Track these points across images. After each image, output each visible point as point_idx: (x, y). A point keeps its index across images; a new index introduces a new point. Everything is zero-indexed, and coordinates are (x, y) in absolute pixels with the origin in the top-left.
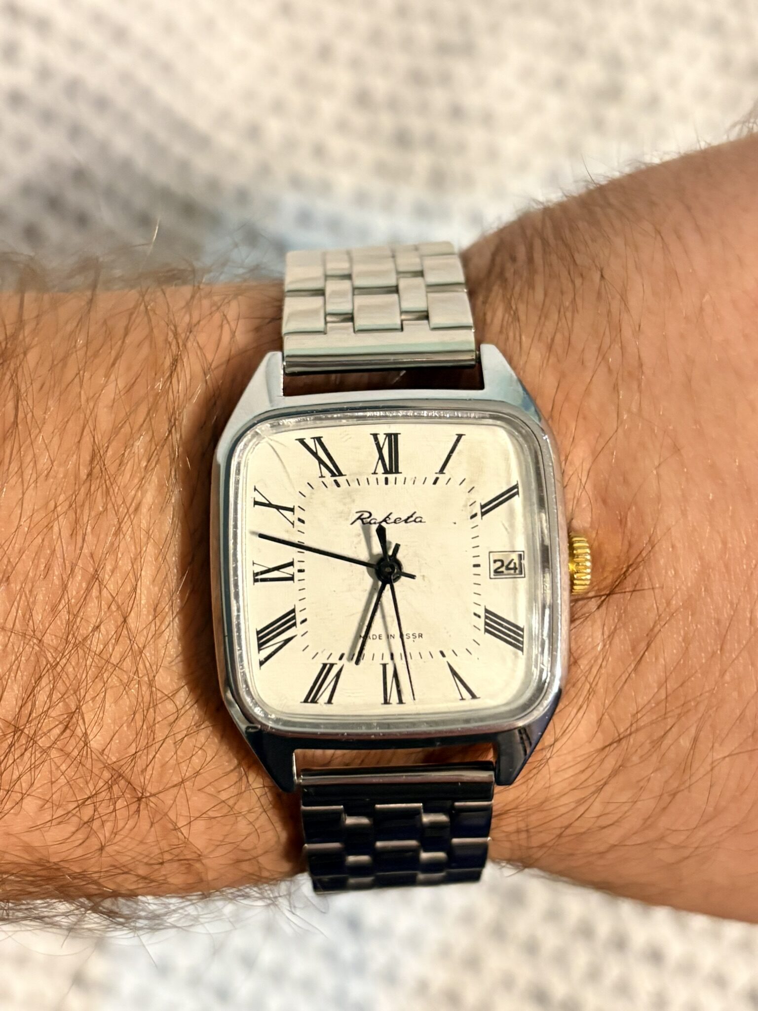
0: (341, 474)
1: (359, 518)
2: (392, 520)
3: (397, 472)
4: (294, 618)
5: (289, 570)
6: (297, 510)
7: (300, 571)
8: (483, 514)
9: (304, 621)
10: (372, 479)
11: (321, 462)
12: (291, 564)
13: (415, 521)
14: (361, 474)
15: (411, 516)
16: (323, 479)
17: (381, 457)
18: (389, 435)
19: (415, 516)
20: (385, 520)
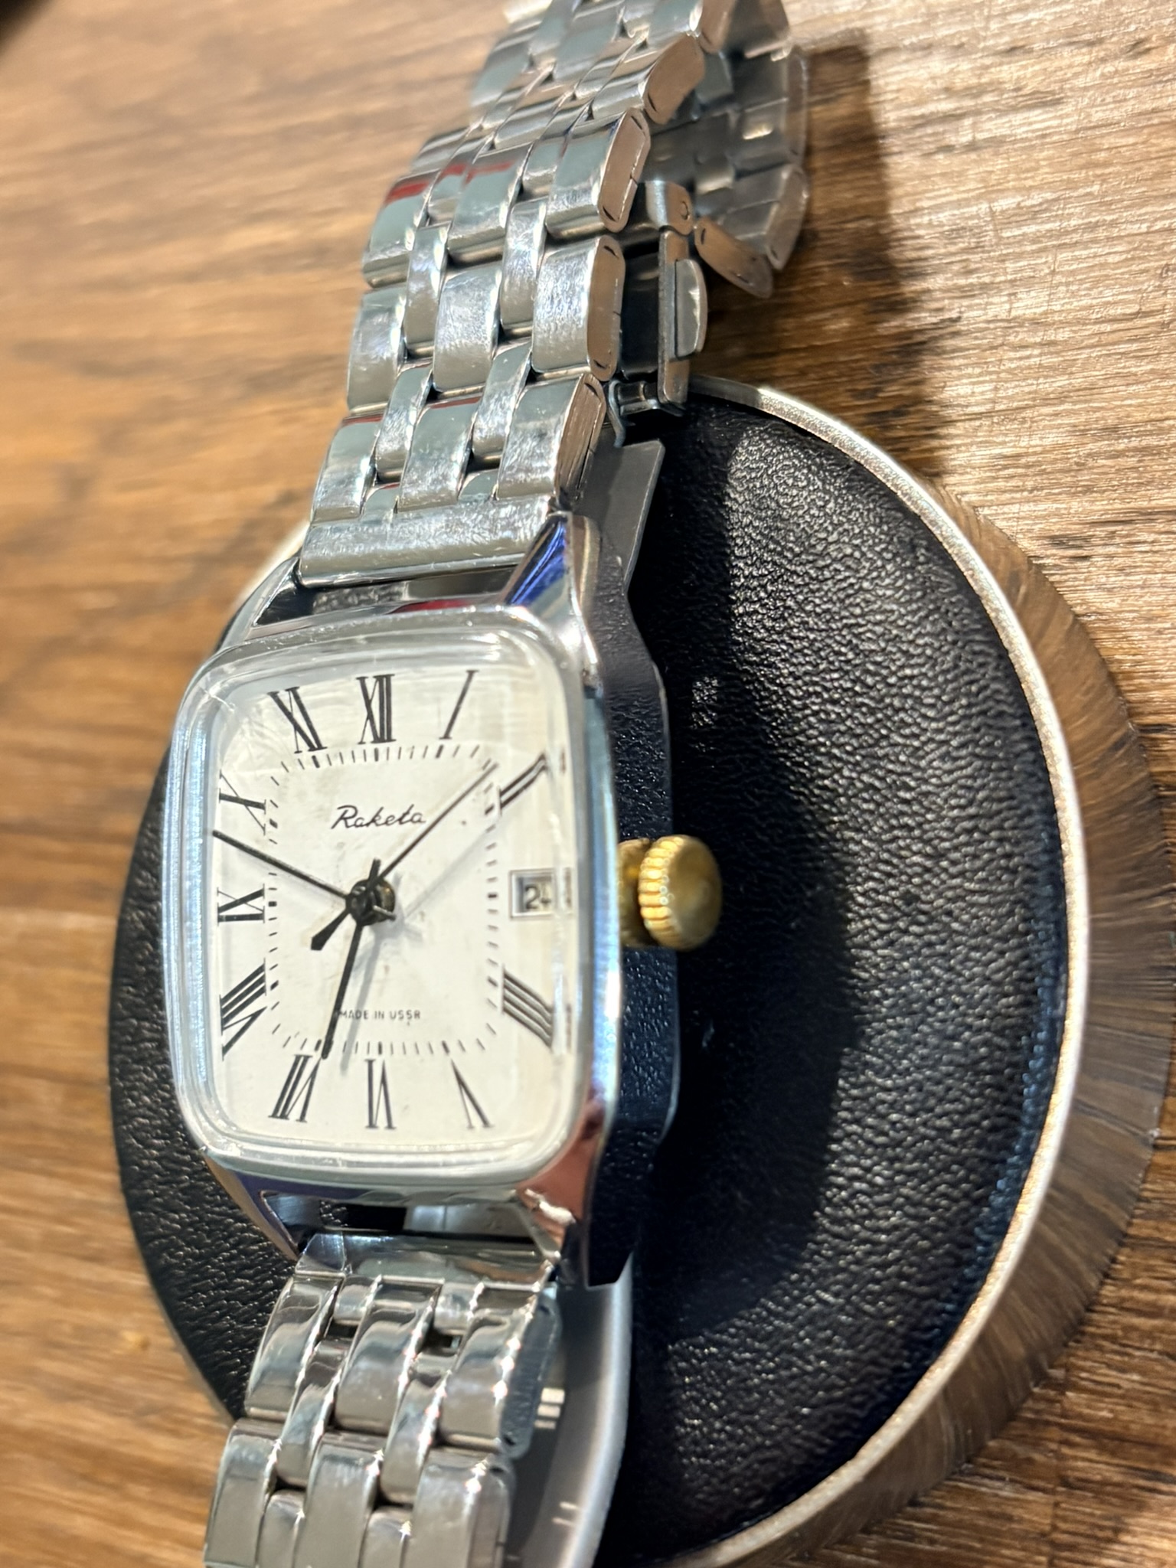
0: (320, 747)
1: (342, 818)
2: (382, 821)
4: (263, 979)
5: (258, 902)
6: (268, 805)
7: (272, 904)
8: (503, 805)
9: (274, 986)
10: (359, 750)
11: (297, 728)
12: (259, 894)
13: (411, 820)
14: (344, 745)
15: (407, 813)
16: (299, 756)
17: (370, 717)
18: (379, 678)
19: (412, 812)
20: (373, 821)
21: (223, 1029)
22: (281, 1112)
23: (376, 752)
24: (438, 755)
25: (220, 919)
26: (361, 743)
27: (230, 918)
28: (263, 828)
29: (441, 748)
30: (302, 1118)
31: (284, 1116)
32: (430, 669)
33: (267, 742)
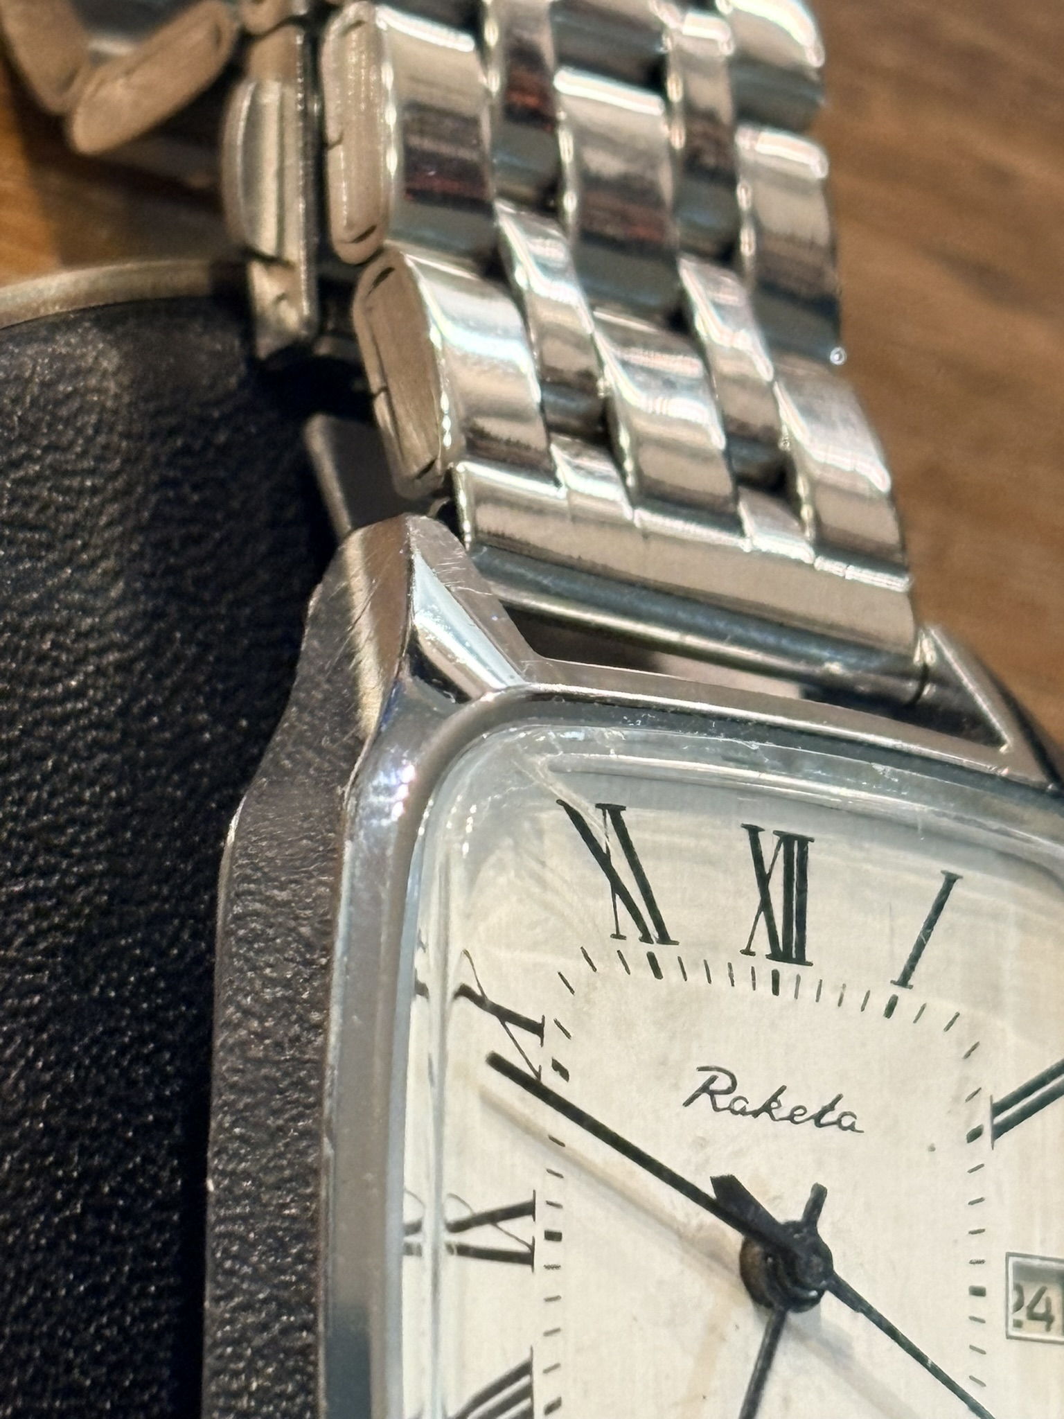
0: (664, 939)
1: (705, 1089)
2: (786, 1113)
3: (801, 960)
4: (527, 1392)
5: (523, 1230)
6: (549, 1028)
7: (552, 1236)
8: (999, 1130)
9: (550, 1409)
10: (743, 965)
11: (618, 888)
12: (526, 1210)
13: (838, 1123)
14: (715, 947)
15: (831, 1107)
16: (618, 944)
17: (766, 905)
18: (787, 840)
19: (840, 1108)
20: (767, 1108)
23: (776, 976)
24: (889, 1011)
27: (466, 1251)
29: (894, 1001)
32: (879, 850)
33: (549, 897)
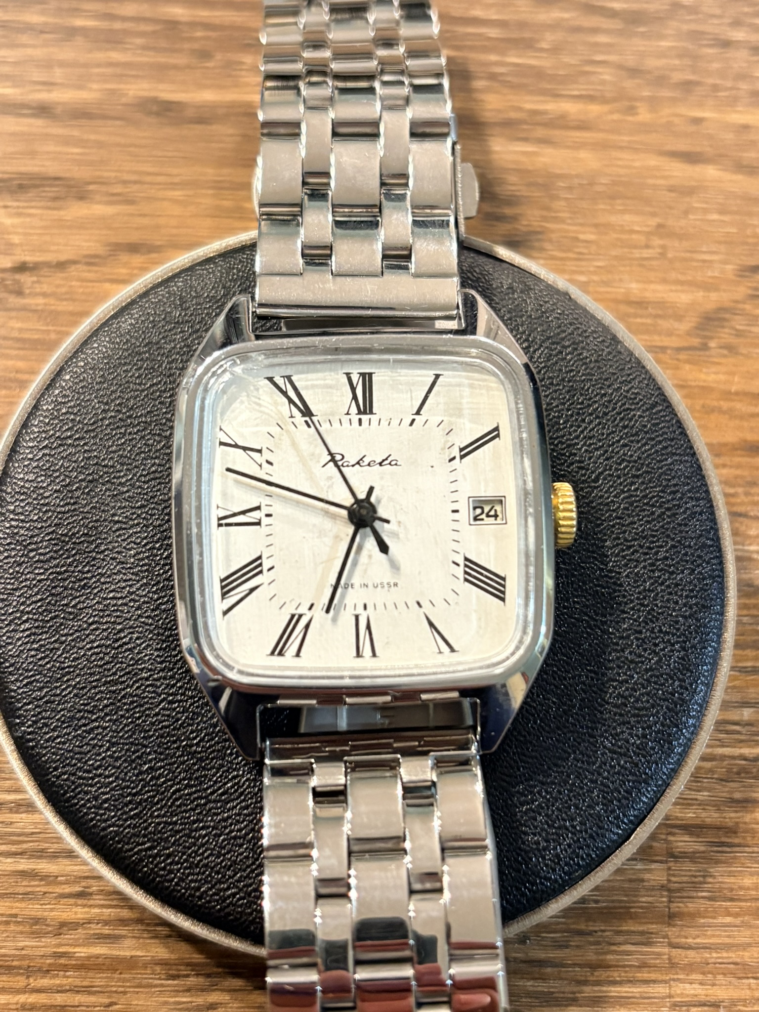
0: (311, 415)
1: (331, 461)
2: (366, 463)
3: (371, 412)
4: (260, 565)
5: (256, 515)
6: (264, 451)
7: (268, 515)
8: (462, 457)
9: (271, 569)
10: (345, 419)
11: (291, 401)
12: (258, 508)
13: (390, 464)
14: (333, 414)
15: (387, 459)
16: (292, 419)
17: (355, 397)
18: (363, 375)
19: (390, 459)
20: (358, 463)
21: (223, 599)
22: (278, 650)
23: (360, 420)
24: (411, 424)
25: (220, 525)
26: (348, 414)
27: (228, 525)
28: (260, 466)
29: (413, 420)
30: (298, 655)
31: (281, 654)
32: (404, 371)
33: (262, 409)
